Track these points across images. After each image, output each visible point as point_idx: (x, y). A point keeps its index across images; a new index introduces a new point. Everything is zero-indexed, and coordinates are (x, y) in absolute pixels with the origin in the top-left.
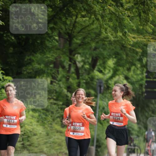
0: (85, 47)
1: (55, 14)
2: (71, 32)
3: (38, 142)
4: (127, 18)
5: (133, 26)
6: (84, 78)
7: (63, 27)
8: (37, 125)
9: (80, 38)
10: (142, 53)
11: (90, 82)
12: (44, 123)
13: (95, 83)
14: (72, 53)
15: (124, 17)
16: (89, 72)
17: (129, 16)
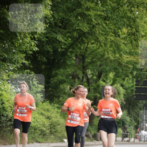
0: (93, 64)
1: (73, 42)
2: (84, 54)
3: (61, 129)
4: (122, 44)
5: (127, 50)
6: (93, 86)
7: (78, 51)
8: (60, 118)
9: (90, 58)
10: (133, 68)
11: (97, 88)
12: (65, 116)
13: (100, 89)
14: (84, 68)
15: (120, 44)
16: (96, 81)
17: (124, 43)
